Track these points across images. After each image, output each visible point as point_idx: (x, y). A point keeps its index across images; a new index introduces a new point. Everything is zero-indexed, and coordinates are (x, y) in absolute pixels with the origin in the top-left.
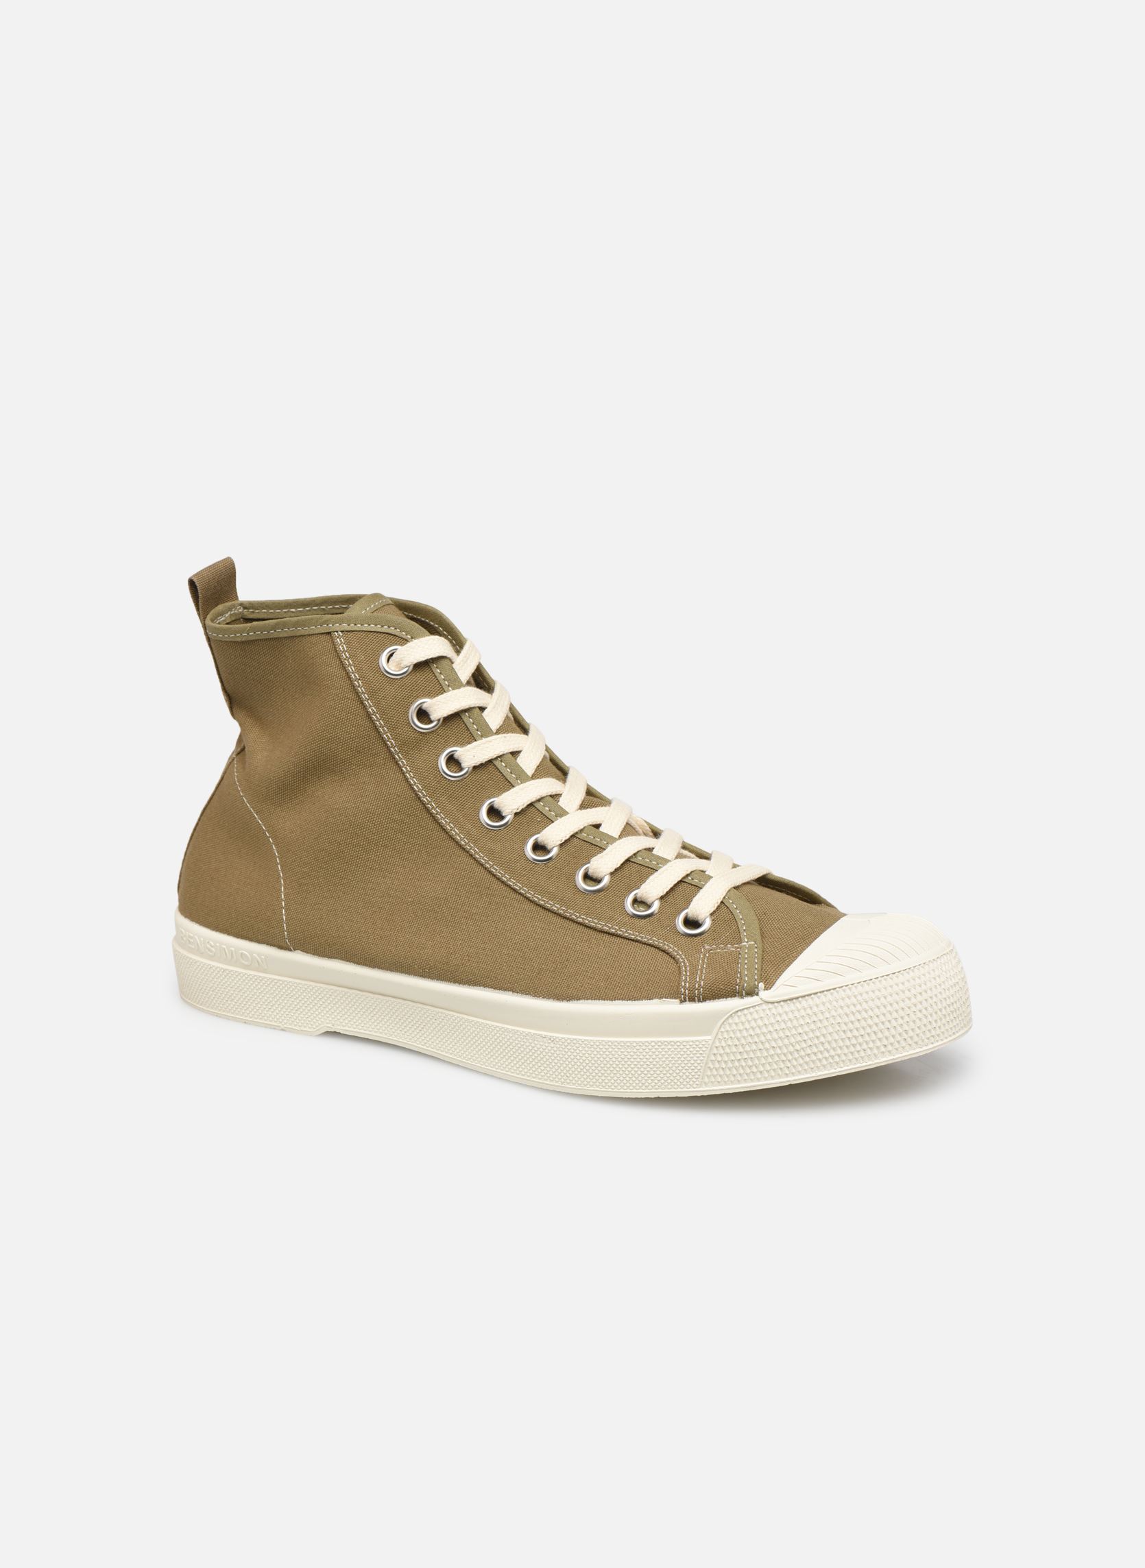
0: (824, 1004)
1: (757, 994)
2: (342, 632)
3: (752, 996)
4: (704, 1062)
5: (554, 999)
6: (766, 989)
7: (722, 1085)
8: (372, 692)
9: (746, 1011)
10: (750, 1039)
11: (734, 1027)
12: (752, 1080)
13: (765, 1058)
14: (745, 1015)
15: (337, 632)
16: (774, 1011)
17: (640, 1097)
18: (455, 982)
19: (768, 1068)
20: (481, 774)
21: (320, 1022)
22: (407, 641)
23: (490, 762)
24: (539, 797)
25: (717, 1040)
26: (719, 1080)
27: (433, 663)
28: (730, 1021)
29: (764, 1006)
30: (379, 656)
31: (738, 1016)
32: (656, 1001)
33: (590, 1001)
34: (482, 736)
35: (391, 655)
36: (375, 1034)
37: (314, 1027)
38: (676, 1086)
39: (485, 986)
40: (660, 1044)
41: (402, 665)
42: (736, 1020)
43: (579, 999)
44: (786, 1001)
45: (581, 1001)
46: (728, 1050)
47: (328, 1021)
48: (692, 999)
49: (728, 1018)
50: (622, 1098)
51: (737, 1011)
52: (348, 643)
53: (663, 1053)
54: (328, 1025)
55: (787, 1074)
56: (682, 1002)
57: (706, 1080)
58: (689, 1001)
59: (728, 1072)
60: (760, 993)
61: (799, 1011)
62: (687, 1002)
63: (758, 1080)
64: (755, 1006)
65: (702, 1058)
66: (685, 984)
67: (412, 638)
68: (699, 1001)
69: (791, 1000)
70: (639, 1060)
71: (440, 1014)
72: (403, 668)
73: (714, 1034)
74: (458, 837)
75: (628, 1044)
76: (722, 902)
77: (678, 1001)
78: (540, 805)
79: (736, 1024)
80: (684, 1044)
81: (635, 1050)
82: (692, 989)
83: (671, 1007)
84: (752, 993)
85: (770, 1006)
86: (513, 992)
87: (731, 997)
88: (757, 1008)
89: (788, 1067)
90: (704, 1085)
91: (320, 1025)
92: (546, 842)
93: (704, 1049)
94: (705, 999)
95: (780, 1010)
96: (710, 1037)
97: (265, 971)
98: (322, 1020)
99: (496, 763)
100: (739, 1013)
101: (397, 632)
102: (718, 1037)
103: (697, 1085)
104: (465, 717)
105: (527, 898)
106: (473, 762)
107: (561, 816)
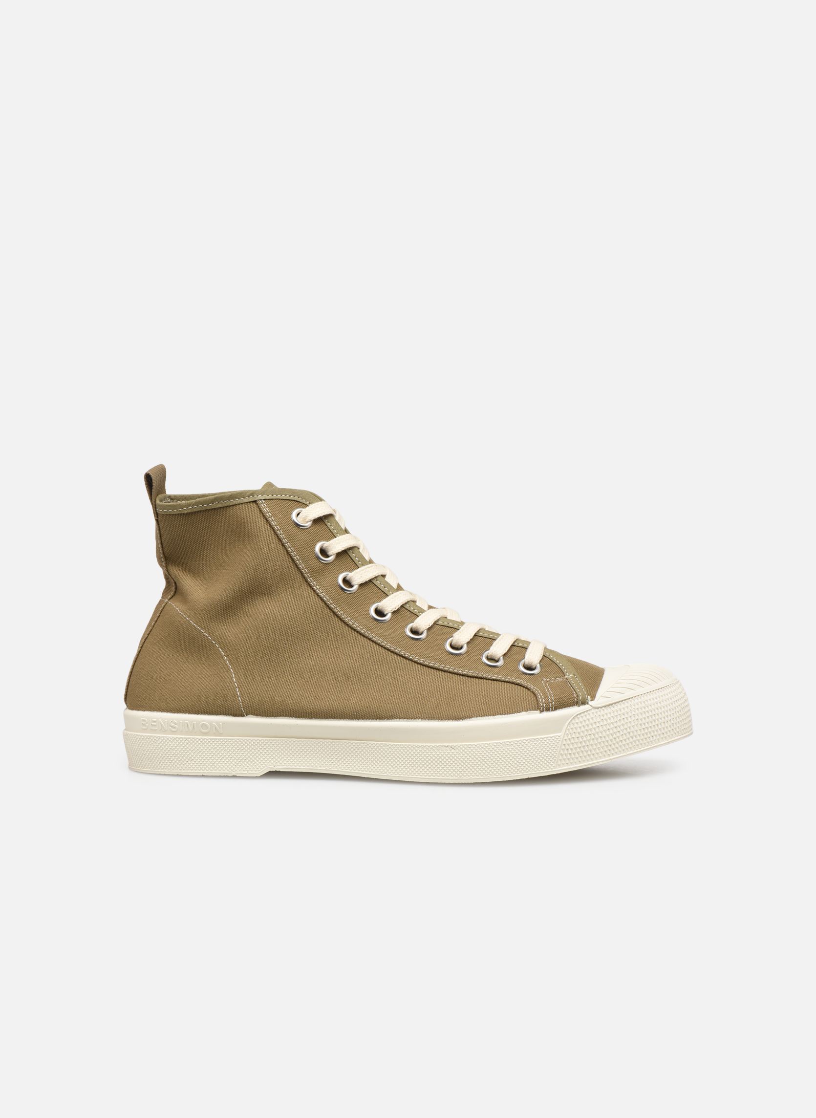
0: (627, 707)
1: (588, 703)
2: (264, 500)
3: (585, 705)
4: (558, 750)
5: (453, 720)
6: (592, 700)
7: (569, 766)
8: (291, 538)
9: (582, 715)
10: (586, 733)
11: (576, 725)
12: (588, 760)
13: (596, 744)
14: (582, 717)
15: (261, 500)
16: (599, 713)
17: (516, 779)
18: (376, 719)
19: (598, 751)
20: (367, 590)
21: (264, 765)
22: (307, 505)
23: (370, 581)
24: (406, 601)
25: (566, 735)
26: (568, 762)
27: (325, 519)
28: (573, 721)
29: (593, 711)
30: (291, 514)
31: (578, 718)
32: (524, 713)
33: (479, 718)
34: (362, 565)
35: (298, 514)
36: (308, 768)
37: (259, 769)
38: (540, 769)
39: (400, 718)
40: (529, 741)
41: (307, 520)
42: (577, 720)
43: (471, 717)
44: (606, 706)
45: (473, 719)
46: (572, 741)
47: (270, 764)
48: (548, 710)
49: (572, 720)
50: (504, 781)
51: (577, 715)
52: (269, 506)
53: (531, 747)
54: (271, 767)
55: (609, 755)
56: (541, 712)
57: (559, 763)
58: (546, 711)
59: (573, 756)
60: (589, 703)
61: (614, 712)
62: (545, 712)
63: (592, 760)
64: (588, 711)
65: (556, 748)
66: (542, 700)
67: (310, 503)
68: (552, 710)
69: (609, 705)
70: (515, 753)
71: (362, 745)
72: (308, 522)
73: (563, 731)
74: (358, 628)
75: (508, 743)
76: (544, 655)
77: (538, 711)
78: (407, 606)
79: (577, 723)
80: (545, 739)
81: (512, 747)
82: (547, 703)
83: (534, 716)
84: (584, 703)
85: (596, 710)
86: (422, 719)
87: (572, 706)
88: (589, 712)
89: (610, 750)
90: (557, 766)
91: (264, 767)
92: (419, 627)
93: (558, 742)
94: (556, 709)
95: (602, 712)
96: (560, 734)
97: (220, 735)
98: (266, 764)
99: (374, 581)
100: (579, 716)
101: (300, 499)
102: (566, 733)
103: (554, 766)
104: (350, 553)
105: (415, 662)
106: (361, 580)
107: (422, 613)
